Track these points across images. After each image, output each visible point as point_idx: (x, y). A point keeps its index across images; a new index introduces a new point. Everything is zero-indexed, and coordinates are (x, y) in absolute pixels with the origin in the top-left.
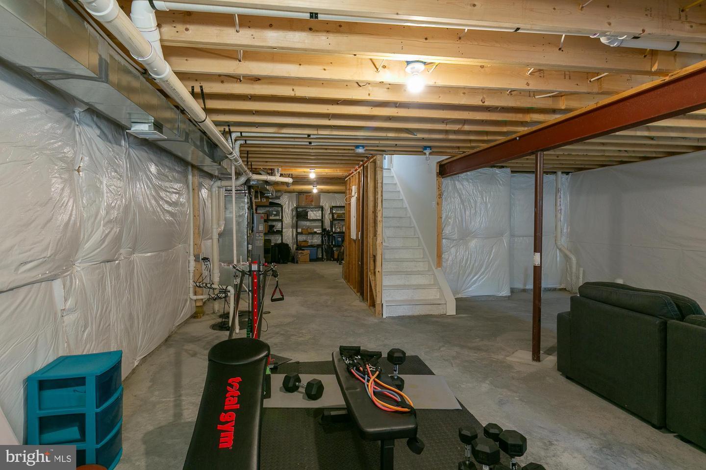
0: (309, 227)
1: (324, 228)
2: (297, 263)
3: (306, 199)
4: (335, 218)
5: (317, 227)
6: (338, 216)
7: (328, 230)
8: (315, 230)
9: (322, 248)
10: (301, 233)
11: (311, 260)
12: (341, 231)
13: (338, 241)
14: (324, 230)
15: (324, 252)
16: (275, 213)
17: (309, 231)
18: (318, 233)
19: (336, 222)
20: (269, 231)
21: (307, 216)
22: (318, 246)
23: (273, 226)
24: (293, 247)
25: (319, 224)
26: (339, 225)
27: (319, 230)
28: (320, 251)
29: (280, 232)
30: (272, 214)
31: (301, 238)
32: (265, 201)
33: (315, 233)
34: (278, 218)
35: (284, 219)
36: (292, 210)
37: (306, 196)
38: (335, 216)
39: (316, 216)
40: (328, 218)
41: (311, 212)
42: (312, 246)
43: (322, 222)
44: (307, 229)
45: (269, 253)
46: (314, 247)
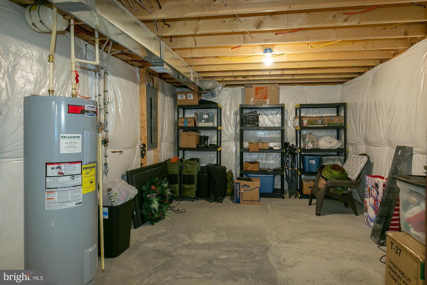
0: (260, 140)
1: (285, 141)
2: (238, 201)
3: (256, 94)
4: (305, 125)
5: (273, 140)
6: (310, 122)
7: (293, 145)
8: (271, 145)
9: (282, 177)
10: (248, 150)
11: (263, 195)
12: (315, 147)
13: (310, 165)
14: (285, 145)
15: (285, 181)
16: (206, 116)
17: (261, 146)
18: (276, 151)
19: (304, 132)
20: (198, 146)
21: (258, 120)
22: (275, 172)
23: (206, 138)
24: (236, 172)
25: (277, 135)
26: (312, 136)
27: (276, 145)
28: (278, 178)
29: (215, 148)
30: (202, 118)
31: (247, 157)
32: (192, 98)
33: (271, 150)
34: (210, 124)
35: (224, 128)
36: (236, 114)
37: (257, 89)
38: (305, 122)
39: (273, 122)
40: (291, 125)
41: (264, 116)
42: (264, 172)
43: (283, 132)
44: (257, 143)
45: (193, 183)
46: (269, 173)
